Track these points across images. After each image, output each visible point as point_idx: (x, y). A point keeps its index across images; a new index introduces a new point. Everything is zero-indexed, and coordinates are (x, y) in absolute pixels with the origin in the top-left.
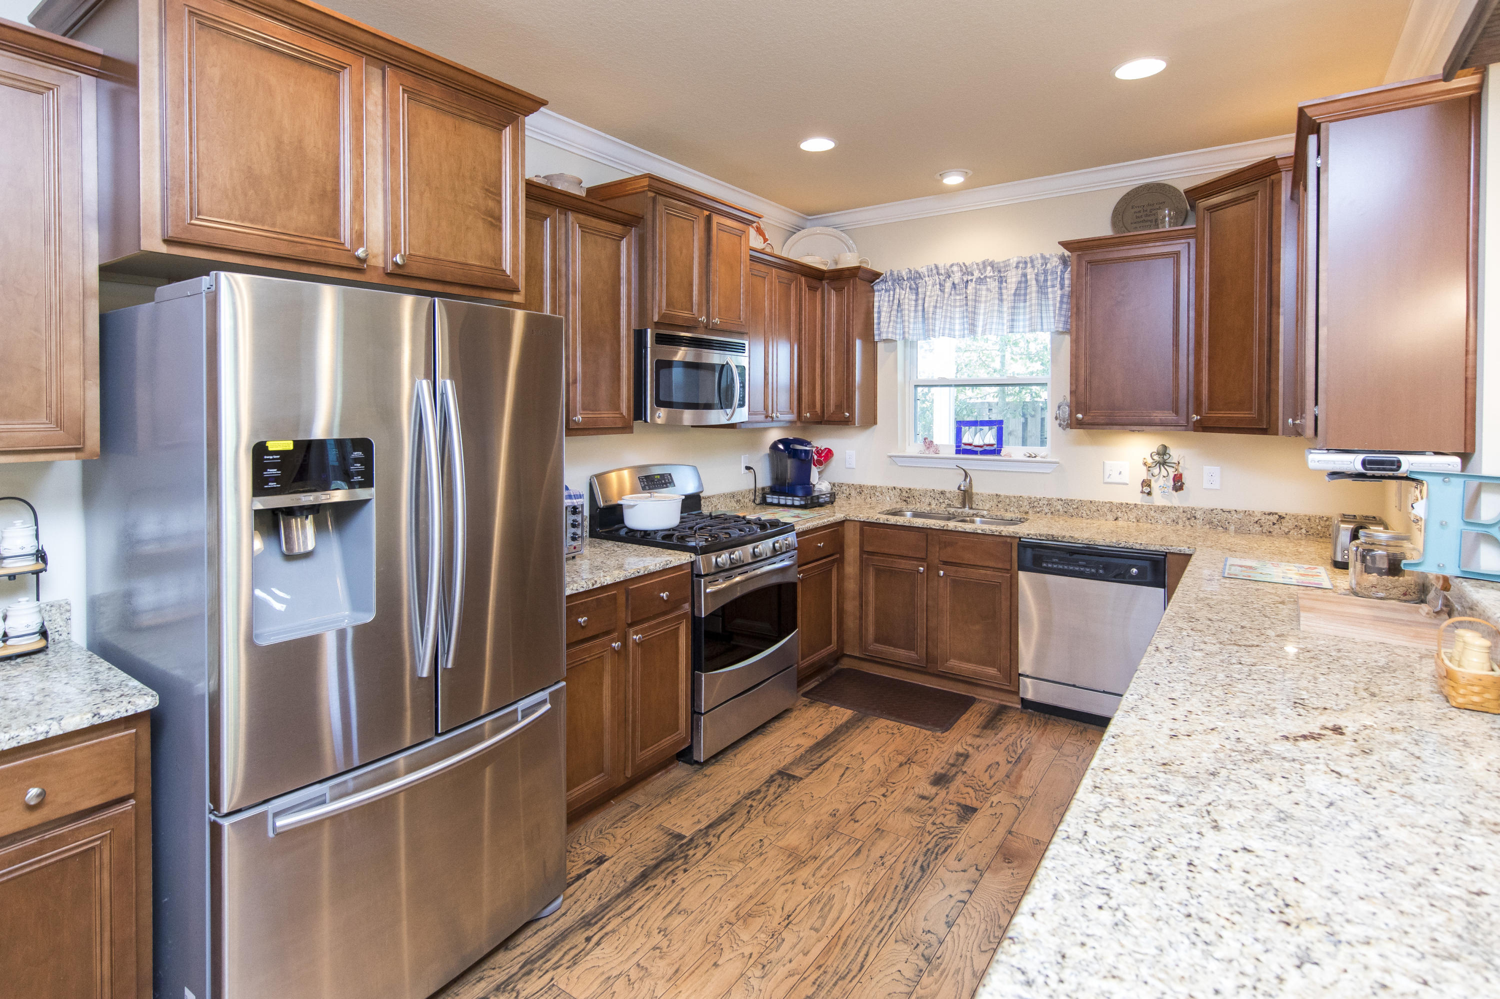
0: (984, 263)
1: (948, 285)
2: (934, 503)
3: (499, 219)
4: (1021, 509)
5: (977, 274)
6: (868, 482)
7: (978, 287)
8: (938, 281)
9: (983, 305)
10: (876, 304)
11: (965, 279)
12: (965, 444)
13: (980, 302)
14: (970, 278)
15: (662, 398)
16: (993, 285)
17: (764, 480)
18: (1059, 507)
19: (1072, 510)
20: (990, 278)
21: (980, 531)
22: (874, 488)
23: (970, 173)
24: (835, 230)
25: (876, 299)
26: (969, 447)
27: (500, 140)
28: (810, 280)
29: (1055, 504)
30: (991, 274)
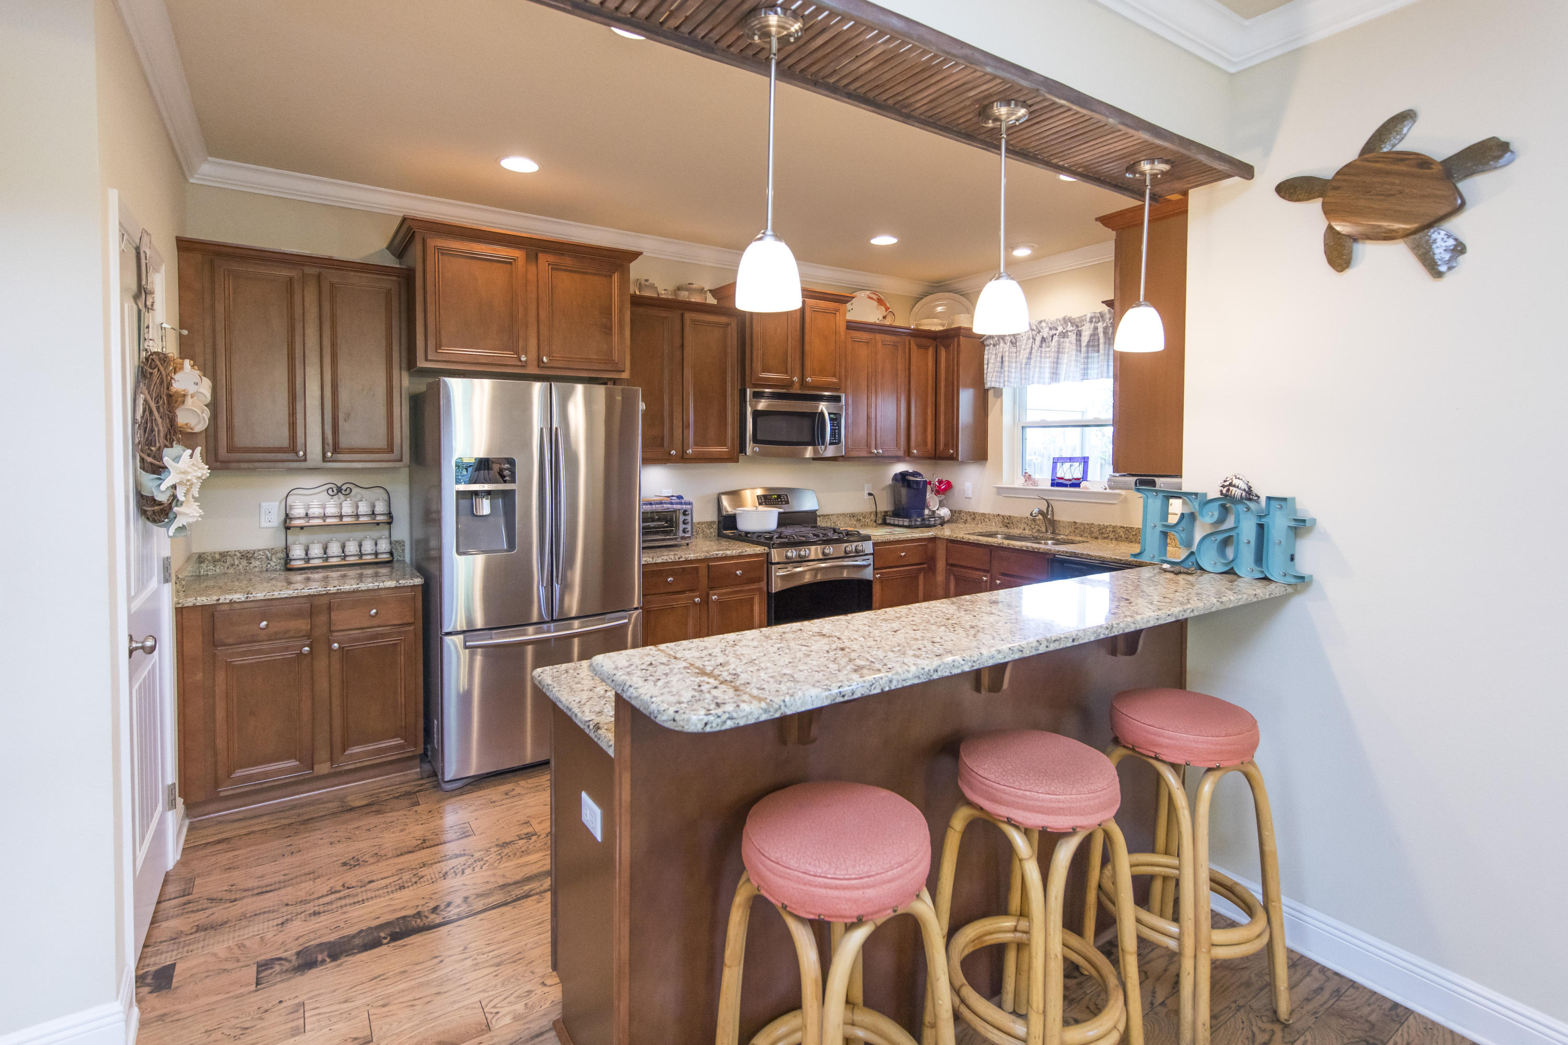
0: (1064, 319)
1: (1038, 339)
2: (1027, 528)
3: (611, 329)
4: (1093, 535)
5: (1060, 329)
6: (981, 510)
7: (1062, 340)
8: (1031, 336)
9: (1066, 356)
10: (986, 357)
11: (1051, 334)
12: (1059, 478)
13: (1063, 353)
14: (1054, 332)
15: (759, 438)
16: (1073, 337)
17: (885, 505)
18: (1122, 534)
19: (1131, 537)
20: (1070, 331)
21: (1025, 549)
22: (983, 515)
23: (1036, 246)
24: (955, 295)
25: (986, 352)
26: (1061, 481)
27: (611, 282)
28: (919, 340)
29: (1119, 531)
30: (1071, 328)
